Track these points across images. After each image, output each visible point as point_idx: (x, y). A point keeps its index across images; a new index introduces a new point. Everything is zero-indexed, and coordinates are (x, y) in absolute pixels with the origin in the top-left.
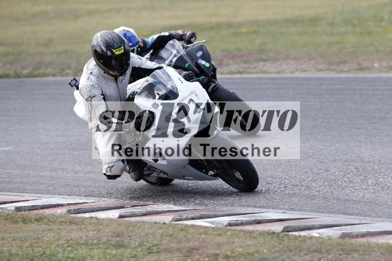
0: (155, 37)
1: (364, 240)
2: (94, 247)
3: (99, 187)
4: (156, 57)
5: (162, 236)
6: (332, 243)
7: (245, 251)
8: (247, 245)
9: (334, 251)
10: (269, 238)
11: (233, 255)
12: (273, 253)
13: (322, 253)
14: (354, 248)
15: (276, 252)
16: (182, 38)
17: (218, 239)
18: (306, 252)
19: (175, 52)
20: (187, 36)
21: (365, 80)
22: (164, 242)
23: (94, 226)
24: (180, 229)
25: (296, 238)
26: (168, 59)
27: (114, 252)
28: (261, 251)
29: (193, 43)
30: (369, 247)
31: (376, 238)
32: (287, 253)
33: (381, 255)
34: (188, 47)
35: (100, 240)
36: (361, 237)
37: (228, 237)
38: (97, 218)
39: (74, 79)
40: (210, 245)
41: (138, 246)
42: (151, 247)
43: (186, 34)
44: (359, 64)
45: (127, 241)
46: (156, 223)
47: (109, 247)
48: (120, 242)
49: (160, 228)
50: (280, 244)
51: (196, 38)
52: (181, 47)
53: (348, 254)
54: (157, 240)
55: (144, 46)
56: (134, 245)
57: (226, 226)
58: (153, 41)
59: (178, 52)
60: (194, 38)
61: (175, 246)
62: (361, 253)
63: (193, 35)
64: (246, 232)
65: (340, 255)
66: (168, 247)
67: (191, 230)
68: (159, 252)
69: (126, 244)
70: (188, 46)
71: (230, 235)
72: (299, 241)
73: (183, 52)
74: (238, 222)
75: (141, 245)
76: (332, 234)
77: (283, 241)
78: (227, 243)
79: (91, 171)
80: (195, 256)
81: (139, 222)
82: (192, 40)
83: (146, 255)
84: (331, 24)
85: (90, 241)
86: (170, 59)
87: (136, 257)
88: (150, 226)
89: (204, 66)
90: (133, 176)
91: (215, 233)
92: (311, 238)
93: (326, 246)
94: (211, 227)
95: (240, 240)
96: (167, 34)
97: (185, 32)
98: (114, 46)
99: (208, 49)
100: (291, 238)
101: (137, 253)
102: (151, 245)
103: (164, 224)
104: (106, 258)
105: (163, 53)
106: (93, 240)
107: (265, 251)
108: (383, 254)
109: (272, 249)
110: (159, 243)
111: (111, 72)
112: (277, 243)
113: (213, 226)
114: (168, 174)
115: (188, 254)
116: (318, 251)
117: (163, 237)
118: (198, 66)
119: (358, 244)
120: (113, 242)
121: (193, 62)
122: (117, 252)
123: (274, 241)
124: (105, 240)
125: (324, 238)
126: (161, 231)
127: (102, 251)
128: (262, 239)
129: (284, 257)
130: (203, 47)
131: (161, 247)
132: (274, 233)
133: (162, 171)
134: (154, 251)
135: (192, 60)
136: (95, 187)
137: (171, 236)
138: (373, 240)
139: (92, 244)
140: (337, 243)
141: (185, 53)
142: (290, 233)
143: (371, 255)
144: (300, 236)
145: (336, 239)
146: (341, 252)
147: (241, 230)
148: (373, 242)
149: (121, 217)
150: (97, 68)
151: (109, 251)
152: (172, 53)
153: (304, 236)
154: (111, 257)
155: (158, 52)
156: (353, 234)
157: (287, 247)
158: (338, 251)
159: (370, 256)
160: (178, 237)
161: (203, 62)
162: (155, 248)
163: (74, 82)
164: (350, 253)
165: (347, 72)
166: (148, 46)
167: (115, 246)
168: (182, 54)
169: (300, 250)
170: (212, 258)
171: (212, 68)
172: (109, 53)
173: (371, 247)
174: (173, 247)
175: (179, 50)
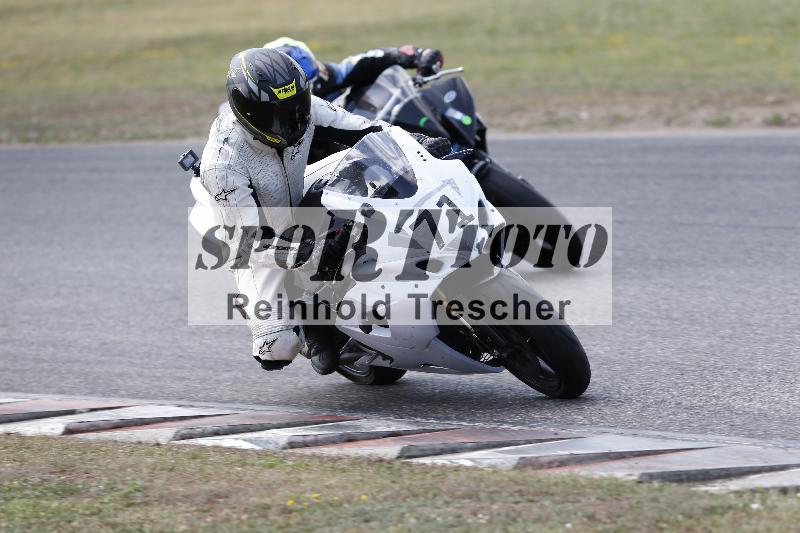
0: (355, 60)
1: (564, 472)
2: (13, 494)
3: (24, 371)
4: (356, 103)
5: (154, 469)
6: (499, 479)
7: (323, 499)
8: (327, 487)
9: (505, 494)
10: (371, 471)
11: (300, 507)
12: (380, 502)
13: (479, 500)
14: (544, 490)
15: (385, 499)
16: (412, 62)
17: (268, 475)
18: (447, 499)
19: (396, 93)
20: (423, 59)
21: (561, 146)
22: (159, 482)
23: (12, 452)
24: (190, 456)
25: (426, 469)
26: (382, 108)
27: (55, 504)
28: (355, 499)
29: (435, 74)
30: (574, 486)
31: (587, 468)
32: (408, 500)
33: (598, 502)
34: (425, 83)
35: (25, 481)
36: (559, 466)
37: (289, 469)
38: (19, 435)
39: (191, 153)
40: (252, 486)
41: (104, 491)
42: (131, 492)
43: (421, 54)
44: (549, 113)
45: (80, 481)
46: (140, 443)
47: (45, 495)
48: (68, 483)
49: (150, 454)
50: (393, 482)
51: (442, 63)
52: (411, 83)
53: (531, 501)
54: (143, 478)
55: (329, 79)
56: (97, 489)
57: (285, 448)
58: (349, 70)
59: (404, 93)
60: (438, 63)
61: (181, 489)
62: (558, 498)
63: (436, 57)
64: (326, 459)
65: (517, 503)
66: (166, 492)
67: (215, 458)
68: (147, 504)
69: (80, 486)
70: (426, 79)
71: (292, 466)
72: (433, 476)
73: (414, 93)
74: (308, 439)
75: (111, 488)
76: (498, 461)
77: (401, 476)
78: (285, 482)
79: (7, 337)
80: (221, 510)
81: (105, 442)
82: (434, 67)
83: (122, 509)
84: (492, 32)
85: (6, 483)
86: (387, 108)
87: (102, 514)
88: (128, 450)
89: (460, 122)
90: (318, 363)
91: (262, 461)
92: (458, 469)
93: (488, 487)
94: (252, 450)
95: (312, 476)
96: (379, 54)
97: (420, 51)
98: (275, 80)
99: (467, 85)
100: (417, 471)
101: (101, 507)
102: (131, 489)
103: (158, 444)
104: (38, 517)
105: (373, 96)
106: (12, 481)
107: (364, 497)
108: (603, 500)
109: (380, 492)
110: (147, 484)
111: (268, 138)
112: (387, 482)
113: (257, 448)
114: (392, 360)
115: (206, 507)
116: (473, 496)
117: (156, 472)
118: (447, 122)
119: (553, 480)
120: (53, 485)
121: (435, 115)
122: (60, 504)
123: (382, 477)
124: (36, 480)
125: (482, 470)
126: (150, 460)
127: (31, 502)
128: (357, 473)
129: (402, 510)
130: (458, 81)
131: (151, 493)
132: (381, 460)
133: (379, 353)
134: (139, 501)
135: (434, 111)
136: (15, 371)
137: (171, 470)
138: (583, 472)
139: (10, 490)
140: (511, 480)
141: (418, 95)
142: (415, 461)
143: (579, 502)
144: (434, 466)
145: (508, 471)
146: (518, 498)
147: (314, 456)
148: (582, 477)
149: (69, 431)
150: (239, 128)
151: (44, 502)
152: (391, 95)
153: (444, 466)
154: (50, 515)
155: (362, 93)
156: (542, 460)
157: (408, 489)
158: (512, 495)
159: (577, 505)
160: (185, 471)
161: (457, 115)
162: (138, 494)
163: (190, 159)
164: (536, 498)
165: (527, 128)
166: (340, 80)
167: (56, 493)
168: (411, 97)
169: (435, 495)
170: (255, 514)
171: (476, 128)
172: (265, 97)
173: (579, 485)
174: (175, 493)
175: (405, 88)
